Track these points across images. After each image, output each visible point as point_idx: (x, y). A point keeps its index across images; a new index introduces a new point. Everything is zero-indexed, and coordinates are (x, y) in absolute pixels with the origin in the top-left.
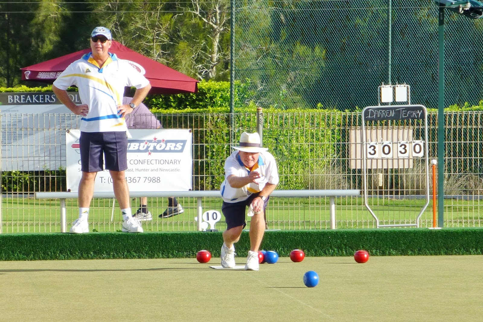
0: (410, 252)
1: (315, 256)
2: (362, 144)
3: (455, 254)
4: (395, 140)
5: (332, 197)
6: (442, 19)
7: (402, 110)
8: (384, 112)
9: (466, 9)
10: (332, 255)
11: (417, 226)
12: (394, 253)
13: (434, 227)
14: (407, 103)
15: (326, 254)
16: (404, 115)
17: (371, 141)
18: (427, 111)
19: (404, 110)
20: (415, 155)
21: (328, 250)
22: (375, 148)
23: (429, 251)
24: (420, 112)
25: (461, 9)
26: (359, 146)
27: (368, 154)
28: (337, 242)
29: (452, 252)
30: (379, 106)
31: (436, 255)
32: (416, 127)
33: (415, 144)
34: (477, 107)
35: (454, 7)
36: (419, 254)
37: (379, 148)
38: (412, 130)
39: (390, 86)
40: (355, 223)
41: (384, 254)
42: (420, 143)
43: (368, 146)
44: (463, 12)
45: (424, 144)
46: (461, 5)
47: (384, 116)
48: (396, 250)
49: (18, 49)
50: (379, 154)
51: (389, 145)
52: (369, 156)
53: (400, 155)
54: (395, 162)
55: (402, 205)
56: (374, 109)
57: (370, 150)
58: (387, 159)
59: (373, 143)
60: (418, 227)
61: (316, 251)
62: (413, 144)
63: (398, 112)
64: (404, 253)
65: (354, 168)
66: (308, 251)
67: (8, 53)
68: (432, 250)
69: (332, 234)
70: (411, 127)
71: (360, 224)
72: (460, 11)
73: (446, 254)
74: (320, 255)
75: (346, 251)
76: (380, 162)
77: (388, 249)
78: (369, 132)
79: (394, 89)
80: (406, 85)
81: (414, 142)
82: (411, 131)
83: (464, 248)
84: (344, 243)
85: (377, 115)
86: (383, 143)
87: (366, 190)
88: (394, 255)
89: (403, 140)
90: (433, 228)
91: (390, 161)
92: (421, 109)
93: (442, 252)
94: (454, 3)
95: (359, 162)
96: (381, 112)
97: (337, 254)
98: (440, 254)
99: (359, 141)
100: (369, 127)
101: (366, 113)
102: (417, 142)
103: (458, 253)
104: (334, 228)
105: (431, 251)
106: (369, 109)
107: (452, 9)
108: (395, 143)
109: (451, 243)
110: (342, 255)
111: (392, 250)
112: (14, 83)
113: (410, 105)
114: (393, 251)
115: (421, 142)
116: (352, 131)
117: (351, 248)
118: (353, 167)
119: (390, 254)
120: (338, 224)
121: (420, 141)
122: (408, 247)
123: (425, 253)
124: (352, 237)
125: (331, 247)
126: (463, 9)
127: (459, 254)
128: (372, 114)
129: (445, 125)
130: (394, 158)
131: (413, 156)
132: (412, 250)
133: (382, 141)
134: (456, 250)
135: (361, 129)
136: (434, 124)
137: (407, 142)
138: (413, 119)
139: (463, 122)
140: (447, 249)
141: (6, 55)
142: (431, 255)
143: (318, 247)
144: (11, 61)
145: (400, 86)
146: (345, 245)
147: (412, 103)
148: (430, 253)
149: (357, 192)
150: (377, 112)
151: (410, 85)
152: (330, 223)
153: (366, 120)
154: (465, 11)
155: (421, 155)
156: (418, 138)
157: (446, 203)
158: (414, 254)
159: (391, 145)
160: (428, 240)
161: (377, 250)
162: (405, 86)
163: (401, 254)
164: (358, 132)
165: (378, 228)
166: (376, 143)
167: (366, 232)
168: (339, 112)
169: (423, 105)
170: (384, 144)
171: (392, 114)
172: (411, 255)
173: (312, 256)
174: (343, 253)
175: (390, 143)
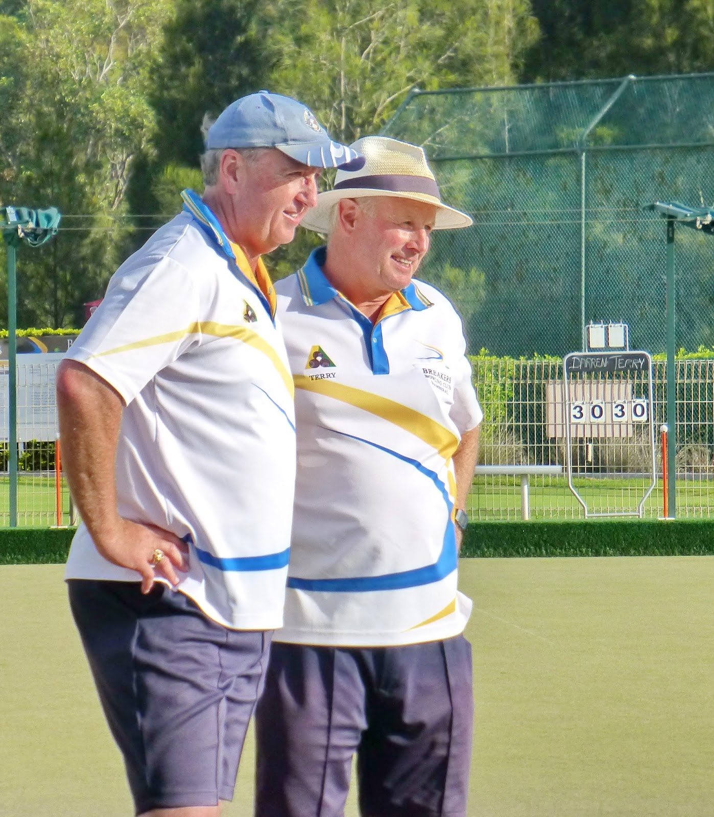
0: (633, 552)
1: (504, 556)
2: (563, 404)
3: (694, 554)
4: (608, 399)
5: (523, 476)
6: (671, 235)
7: (618, 358)
8: (593, 360)
9: (706, 223)
10: (528, 555)
11: (639, 516)
12: (611, 552)
13: (665, 517)
14: (624, 349)
15: (519, 554)
16: (621, 365)
17: (576, 400)
18: (651, 359)
19: (620, 358)
20: (635, 418)
21: (521, 549)
22: (581, 409)
23: (658, 549)
24: (642, 360)
25: (698, 223)
26: (559, 407)
27: (572, 417)
28: (533, 537)
29: (689, 551)
30: (587, 353)
31: (669, 555)
32: (636, 381)
33: (635, 404)
34: (695, 355)
35: (689, 219)
36: (645, 554)
37: (586, 410)
38: (631, 385)
39: (601, 325)
40: (555, 511)
41: (597, 554)
42: (642, 403)
43: (572, 407)
44: (701, 226)
45: (648, 404)
46: (698, 218)
47: (593, 366)
48: (614, 548)
49: (68, 277)
50: (587, 417)
51: (600, 405)
52: (573, 420)
53: (615, 419)
54: (609, 428)
55: (605, 487)
56: (580, 357)
57: (575, 412)
58: (598, 425)
59: (578, 403)
60: (641, 517)
61: (505, 550)
62: (633, 405)
63: (612, 361)
64: (624, 552)
65: (553, 437)
66: (495, 549)
67: (56, 283)
68: (663, 548)
69: (528, 526)
70: (630, 381)
71: (562, 513)
72: (697, 226)
73: (682, 554)
74: (511, 555)
75: (546, 550)
76: (588, 427)
77: (603, 547)
78: (572, 387)
79: (607, 329)
80: (623, 325)
81: (634, 402)
82: (629, 387)
83: (706, 546)
84: (544, 539)
85: (583, 365)
86: (592, 403)
87: (569, 467)
88: (611, 555)
89: (619, 399)
90: (663, 519)
91: (602, 428)
92: (642, 356)
93: (676, 552)
94: (689, 215)
95: (559, 428)
96: (589, 360)
97: (533, 554)
98: (673, 554)
99: (559, 399)
100: (572, 381)
101: (570, 362)
102: (638, 401)
103: (697, 553)
104: (527, 518)
105: (661, 550)
106: (573, 356)
107: (684, 223)
108: (608, 403)
109: (688, 538)
110: (541, 555)
111: (608, 549)
112: (64, 323)
113: (628, 352)
114: (610, 549)
115: (644, 401)
116: (549, 386)
117: (553, 546)
118: (551, 435)
119: (605, 554)
120: (533, 512)
121: (642, 400)
122: (630, 544)
123: (654, 553)
124: (555, 531)
125: (526, 545)
126: (701, 223)
127: (699, 554)
128: (577, 363)
129: (676, 379)
130: (607, 423)
131: (634, 420)
132: (635, 549)
133: (591, 399)
134: (695, 548)
135: (562, 383)
136: (660, 378)
137: (625, 402)
138: (632, 370)
139: (700, 374)
140: (683, 547)
141: (53, 286)
142: (662, 555)
143: (507, 544)
144: (60, 294)
145: (614, 326)
146: (545, 542)
147: (630, 349)
148: (660, 552)
149: (557, 468)
150: (583, 361)
151: (627, 324)
152: (521, 512)
153: (569, 371)
154: (704, 225)
155: (644, 418)
156: (639, 397)
157: (679, 485)
158: (638, 553)
159: (603, 406)
160: (657, 534)
161: (587, 548)
162: (621, 326)
163: (621, 555)
164: (558, 387)
165: (586, 518)
166: (583, 403)
167: (573, 523)
168: (512, 360)
169: (644, 350)
170: (594, 404)
171: (605, 364)
172: (635, 555)
173: (500, 556)
174: (542, 553)
175: (602, 403)
